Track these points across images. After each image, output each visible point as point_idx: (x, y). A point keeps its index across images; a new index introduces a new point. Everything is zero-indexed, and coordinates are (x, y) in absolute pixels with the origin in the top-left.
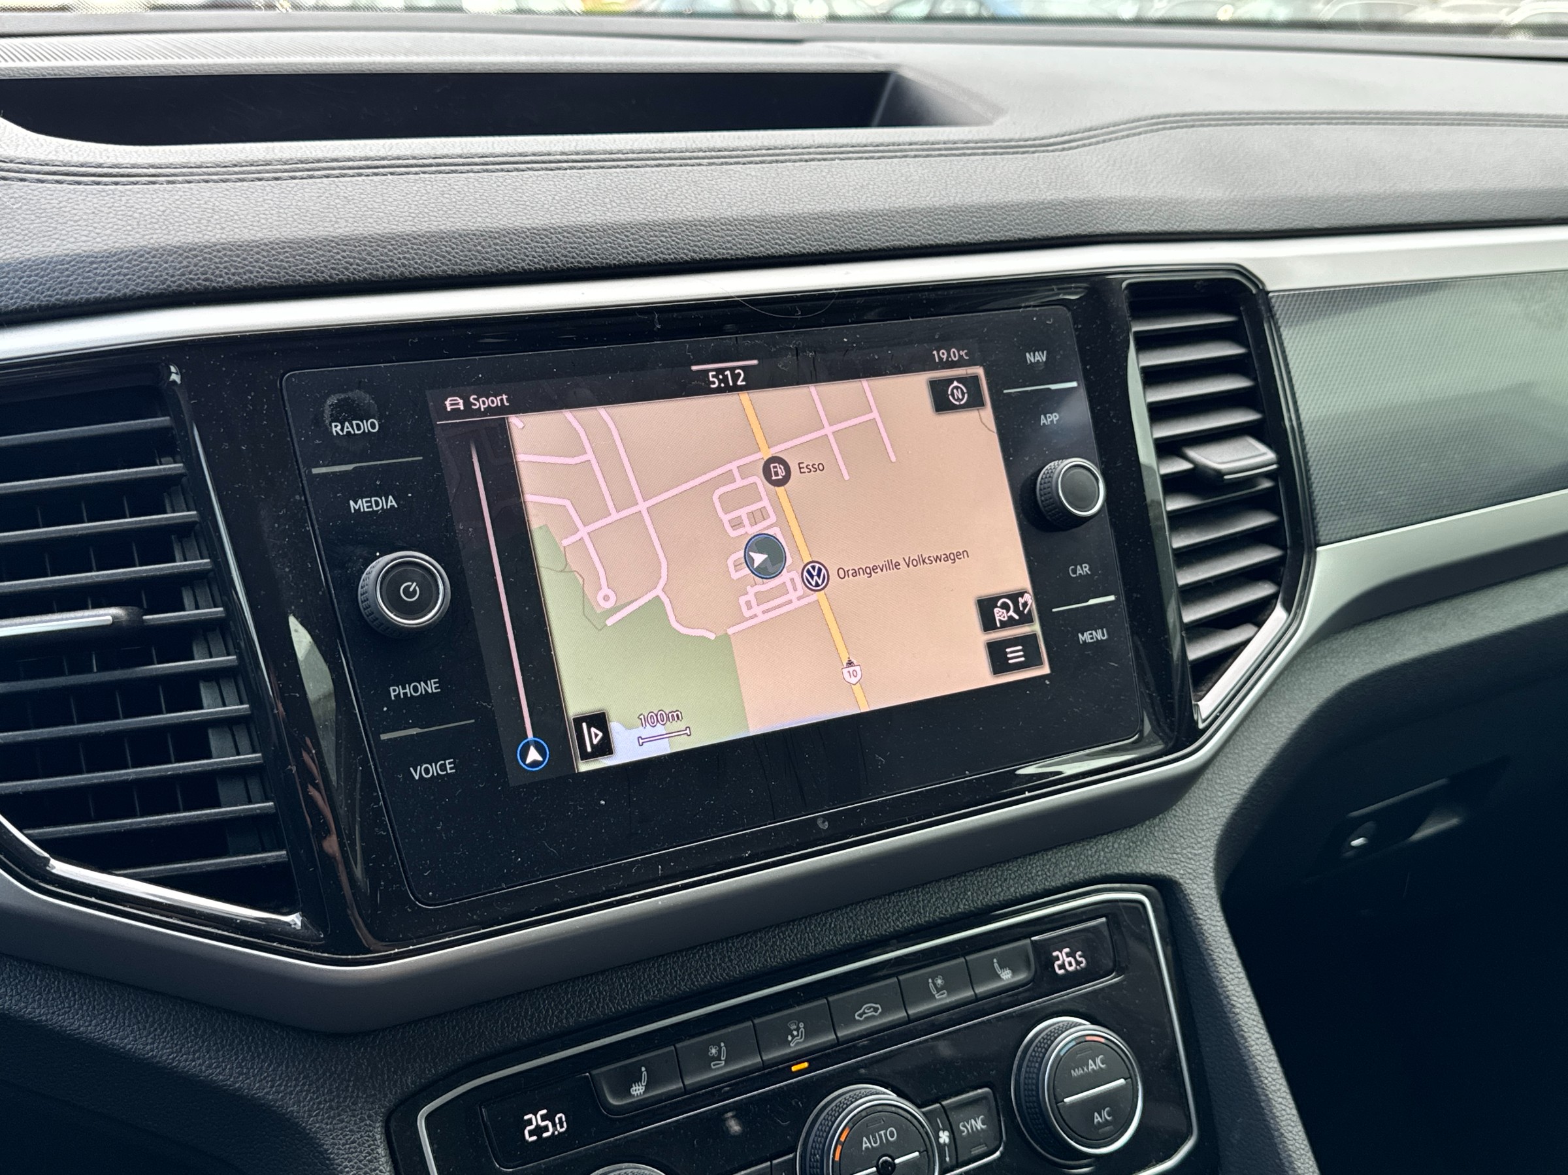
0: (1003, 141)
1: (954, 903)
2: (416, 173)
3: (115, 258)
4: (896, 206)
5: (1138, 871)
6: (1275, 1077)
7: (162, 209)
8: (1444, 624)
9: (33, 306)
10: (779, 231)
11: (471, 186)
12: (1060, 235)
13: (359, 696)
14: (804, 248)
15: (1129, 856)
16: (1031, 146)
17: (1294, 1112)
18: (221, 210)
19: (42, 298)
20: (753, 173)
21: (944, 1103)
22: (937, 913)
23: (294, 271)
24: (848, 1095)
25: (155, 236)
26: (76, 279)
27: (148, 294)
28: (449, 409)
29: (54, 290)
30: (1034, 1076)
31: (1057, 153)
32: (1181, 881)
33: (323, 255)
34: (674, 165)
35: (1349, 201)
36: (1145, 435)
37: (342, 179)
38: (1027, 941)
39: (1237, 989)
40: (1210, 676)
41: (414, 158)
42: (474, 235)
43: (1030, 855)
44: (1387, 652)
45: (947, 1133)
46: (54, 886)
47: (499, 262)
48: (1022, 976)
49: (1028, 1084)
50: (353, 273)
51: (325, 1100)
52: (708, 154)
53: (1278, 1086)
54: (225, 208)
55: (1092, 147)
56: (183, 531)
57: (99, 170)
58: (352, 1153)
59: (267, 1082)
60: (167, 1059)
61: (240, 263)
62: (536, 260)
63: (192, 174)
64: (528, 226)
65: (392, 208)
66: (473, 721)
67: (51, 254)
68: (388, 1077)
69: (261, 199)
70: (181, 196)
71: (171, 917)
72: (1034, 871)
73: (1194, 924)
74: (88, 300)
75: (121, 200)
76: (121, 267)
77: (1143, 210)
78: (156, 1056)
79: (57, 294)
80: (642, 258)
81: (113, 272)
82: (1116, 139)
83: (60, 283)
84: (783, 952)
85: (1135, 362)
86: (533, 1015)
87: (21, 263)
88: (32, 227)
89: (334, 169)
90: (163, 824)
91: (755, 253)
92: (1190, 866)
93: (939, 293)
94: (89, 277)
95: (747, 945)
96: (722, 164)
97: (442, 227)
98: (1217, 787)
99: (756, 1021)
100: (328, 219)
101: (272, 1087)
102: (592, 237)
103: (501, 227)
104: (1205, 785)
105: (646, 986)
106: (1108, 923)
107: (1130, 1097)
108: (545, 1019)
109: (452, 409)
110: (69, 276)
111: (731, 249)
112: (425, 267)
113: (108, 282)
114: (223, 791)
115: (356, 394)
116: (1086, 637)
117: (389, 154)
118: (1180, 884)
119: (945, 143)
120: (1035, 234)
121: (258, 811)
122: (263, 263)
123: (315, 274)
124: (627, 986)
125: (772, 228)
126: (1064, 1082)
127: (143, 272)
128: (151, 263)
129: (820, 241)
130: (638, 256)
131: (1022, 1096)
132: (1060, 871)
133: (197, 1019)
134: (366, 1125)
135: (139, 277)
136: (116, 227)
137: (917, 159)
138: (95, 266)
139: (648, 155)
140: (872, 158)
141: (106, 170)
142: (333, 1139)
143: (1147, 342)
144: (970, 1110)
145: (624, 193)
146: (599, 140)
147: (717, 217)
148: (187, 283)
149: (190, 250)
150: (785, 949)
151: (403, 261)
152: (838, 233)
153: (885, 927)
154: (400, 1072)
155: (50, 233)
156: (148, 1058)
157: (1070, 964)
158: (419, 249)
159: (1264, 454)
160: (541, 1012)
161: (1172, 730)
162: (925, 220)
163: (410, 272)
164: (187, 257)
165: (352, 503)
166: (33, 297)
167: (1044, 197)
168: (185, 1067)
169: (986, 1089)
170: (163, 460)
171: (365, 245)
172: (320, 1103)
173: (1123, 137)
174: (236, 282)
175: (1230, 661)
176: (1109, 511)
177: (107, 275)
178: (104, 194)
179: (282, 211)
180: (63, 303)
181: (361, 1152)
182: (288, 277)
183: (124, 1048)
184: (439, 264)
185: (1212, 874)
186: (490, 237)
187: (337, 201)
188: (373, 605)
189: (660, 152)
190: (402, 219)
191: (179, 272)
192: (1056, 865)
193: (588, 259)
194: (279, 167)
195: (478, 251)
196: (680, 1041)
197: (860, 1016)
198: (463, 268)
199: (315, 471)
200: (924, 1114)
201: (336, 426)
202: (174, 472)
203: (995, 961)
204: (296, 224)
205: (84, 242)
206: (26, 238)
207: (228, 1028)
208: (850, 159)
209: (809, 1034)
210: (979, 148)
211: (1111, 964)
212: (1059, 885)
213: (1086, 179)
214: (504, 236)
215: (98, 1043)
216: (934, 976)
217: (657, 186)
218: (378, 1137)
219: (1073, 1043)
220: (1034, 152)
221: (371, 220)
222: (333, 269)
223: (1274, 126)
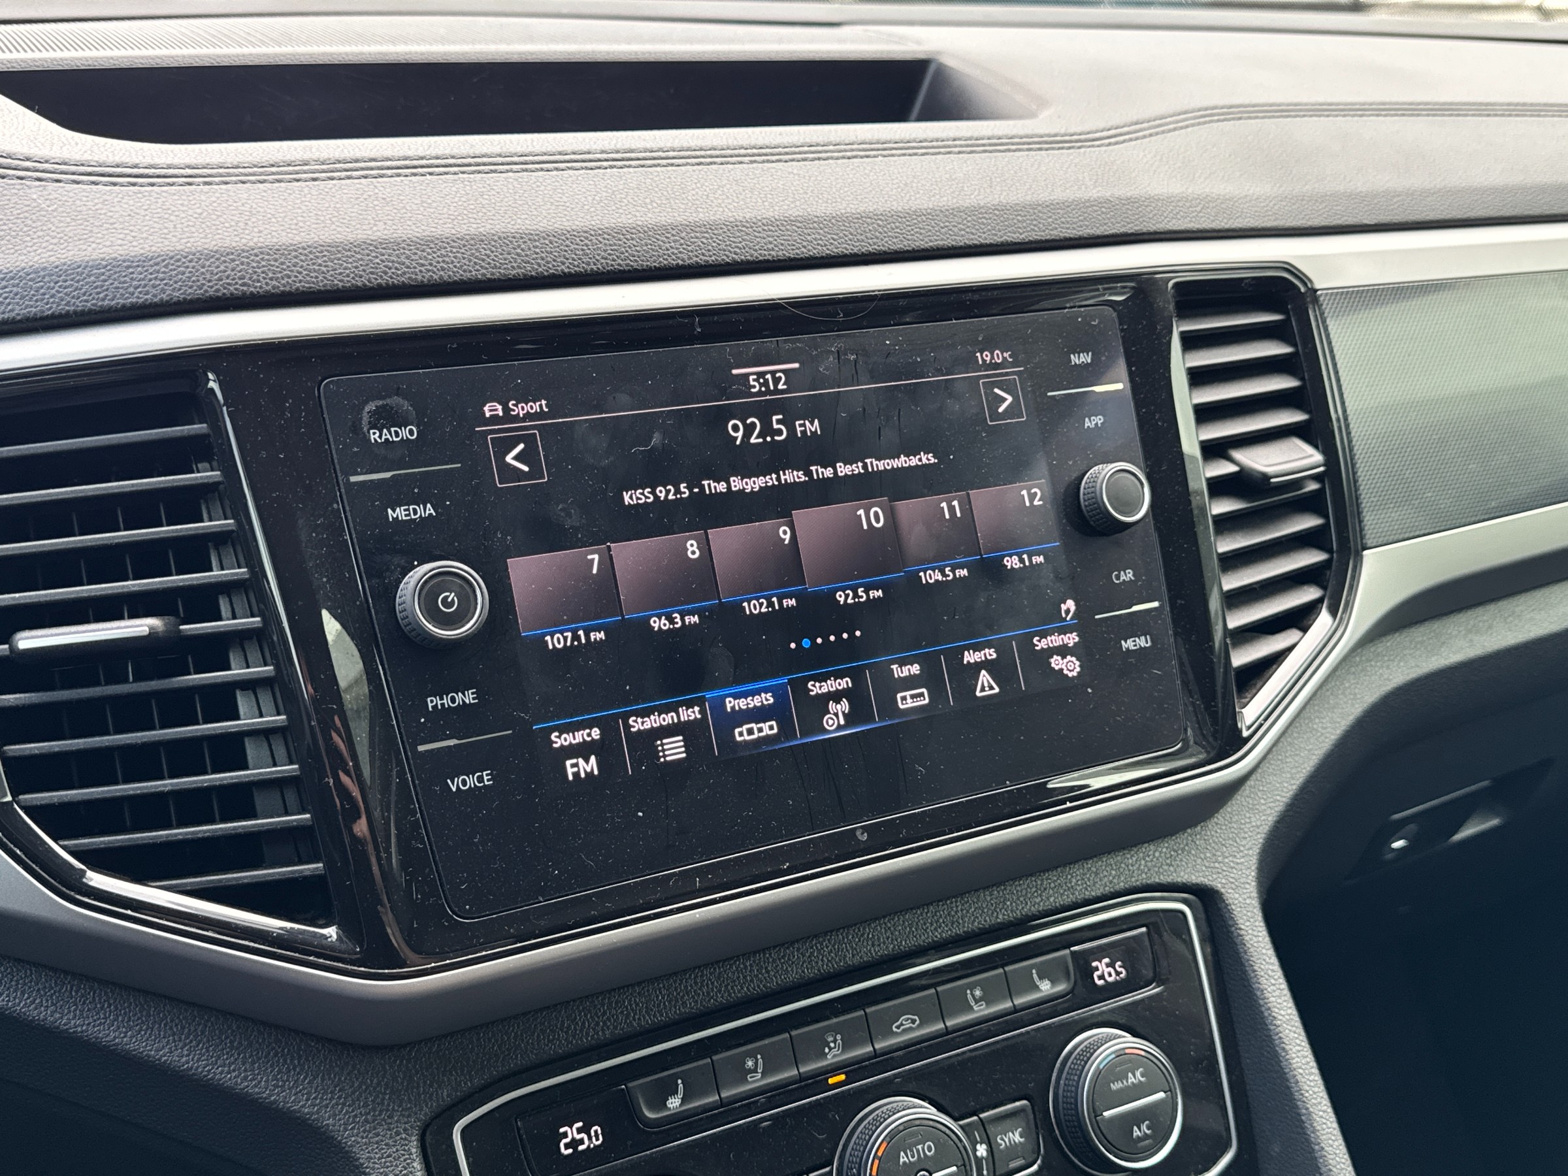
0: (1049, 135)
1: (993, 913)
2: (455, 174)
3: (151, 263)
4: (941, 205)
5: (1179, 880)
6: (1316, 1089)
7: (199, 211)
8: (1490, 627)
9: (68, 311)
10: (821, 231)
11: (510, 186)
12: (1106, 233)
13: (397, 706)
14: (847, 250)
15: (1171, 865)
16: (1077, 141)
17: (1335, 1125)
18: (258, 212)
19: (78, 303)
20: (795, 171)
21: (982, 1116)
22: (976, 924)
23: (332, 276)
24: (885, 1108)
25: (192, 240)
26: (112, 284)
27: (185, 299)
28: (488, 415)
29: (90, 295)
30: (1073, 1089)
31: (1103, 148)
32: (1223, 890)
33: (362, 259)
34: (715, 163)
35: (1398, 196)
36: (1190, 436)
37: (380, 180)
38: (1067, 952)
39: (1279, 1001)
40: (1254, 682)
41: (453, 157)
42: (514, 237)
43: (1070, 864)
44: (1433, 656)
45: (984, 1146)
46: (89, 898)
47: (539, 265)
48: (1061, 987)
49: (1067, 1097)
50: (391, 278)
51: (361, 1113)
52: (749, 151)
53: (1319, 1100)
54: (262, 210)
55: (1139, 141)
56: (220, 539)
57: (135, 171)
58: (387, 1167)
59: (303, 1095)
60: (202, 1072)
61: (277, 267)
62: (576, 263)
63: (229, 175)
64: (568, 229)
65: (432, 210)
66: (510, 732)
67: (87, 258)
68: (424, 1090)
69: (298, 201)
70: (218, 198)
71: (207, 931)
72: (1074, 880)
73: (1235, 934)
74: (124, 306)
75: (157, 202)
76: (158, 272)
77: (1191, 207)
78: (192, 1068)
79: (93, 298)
80: (683, 260)
81: (150, 276)
82: (1163, 132)
83: (96, 288)
84: (820, 963)
85: (1180, 363)
86: (569, 1027)
87: (57, 267)
88: (67, 230)
89: (372, 169)
90: (200, 835)
91: (797, 254)
92: (1232, 875)
93: (984, 293)
94: (125, 282)
95: (783, 957)
96: (763, 162)
97: (481, 230)
98: (1259, 794)
99: (794, 1033)
100: (366, 222)
101: (307, 1100)
102: (632, 239)
103: (541, 229)
104: (1248, 792)
105: (682, 997)
106: (1148, 933)
107: (1170, 1111)
108: (581, 1031)
109: (491, 416)
110: (105, 281)
111: (773, 250)
112: (465, 271)
113: (144, 287)
114: (260, 800)
115: (395, 401)
116: (1129, 644)
117: (428, 153)
118: (1222, 894)
119: (989, 139)
120: (1080, 233)
121: (295, 823)
122: (301, 267)
123: (353, 278)
124: (663, 998)
125: (814, 228)
126: (1103, 1096)
127: (180, 276)
128: (187, 267)
129: (863, 241)
130: (678, 258)
131: (1061, 1108)
132: (1101, 880)
133: (233, 1031)
134: (401, 1138)
135: (176, 282)
136: (152, 230)
137: (961, 155)
138: (131, 270)
139: (689, 153)
140: (916, 154)
141: (141, 171)
142: (369, 1152)
143: (1192, 342)
144: (1008, 1123)
145: (665, 193)
146: (639, 137)
147: (759, 218)
148: (225, 288)
149: (228, 254)
150: (822, 960)
151: (442, 264)
152: (880, 233)
153: (923, 937)
154: (436, 1085)
155: (85, 236)
156: (182, 1071)
157: (1110, 975)
158: (458, 252)
159: (1311, 456)
160: (577, 1023)
161: (1216, 739)
162: (969, 219)
163: (449, 276)
164: (225, 262)
165: (390, 511)
166: (69, 302)
167: (1090, 194)
168: (220, 1080)
169: (1025, 1102)
170: (200, 466)
171: (404, 249)
172: (356, 1116)
173: (1169, 131)
174: (274, 287)
175: (1274, 667)
176: (1154, 515)
177: (143, 279)
178: (140, 195)
179: (320, 213)
180: (98, 309)
181: (397, 1166)
182: (326, 282)
183: (159, 1060)
184: (478, 267)
185: (1254, 884)
186: (530, 240)
187: (376, 203)
188: (410, 616)
189: (701, 149)
190: (441, 222)
191: (216, 277)
192: (1096, 874)
193: (628, 261)
194: (317, 167)
195: (518, 254)
196: (716, 1053)
197: (898, 1027)
198: (502, 271)
199: (353, 479)
200: (961, 1126)
201: (374, 434)
202: (211, 481)
203: (1034, 971)
204: (334, 227)
205: (120, 245)
206: (62, 241)
207: (264, 1039)
208: (893, 155)
209: (846, 1046)
210: (1024, 144)
211: (1151, 974)
212: (1099, 894)
213: (1134, 175)
214: (544, 239)
215: (134, 1055)
216: (972, 987)
217: (698, 185)
218: (414, 1150)
219: (1113, 1056)
220: (1079, 148)
221: (409, 223)
222: (372, 273)
223: (1322, 118)
